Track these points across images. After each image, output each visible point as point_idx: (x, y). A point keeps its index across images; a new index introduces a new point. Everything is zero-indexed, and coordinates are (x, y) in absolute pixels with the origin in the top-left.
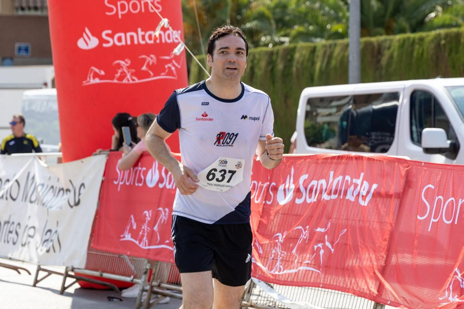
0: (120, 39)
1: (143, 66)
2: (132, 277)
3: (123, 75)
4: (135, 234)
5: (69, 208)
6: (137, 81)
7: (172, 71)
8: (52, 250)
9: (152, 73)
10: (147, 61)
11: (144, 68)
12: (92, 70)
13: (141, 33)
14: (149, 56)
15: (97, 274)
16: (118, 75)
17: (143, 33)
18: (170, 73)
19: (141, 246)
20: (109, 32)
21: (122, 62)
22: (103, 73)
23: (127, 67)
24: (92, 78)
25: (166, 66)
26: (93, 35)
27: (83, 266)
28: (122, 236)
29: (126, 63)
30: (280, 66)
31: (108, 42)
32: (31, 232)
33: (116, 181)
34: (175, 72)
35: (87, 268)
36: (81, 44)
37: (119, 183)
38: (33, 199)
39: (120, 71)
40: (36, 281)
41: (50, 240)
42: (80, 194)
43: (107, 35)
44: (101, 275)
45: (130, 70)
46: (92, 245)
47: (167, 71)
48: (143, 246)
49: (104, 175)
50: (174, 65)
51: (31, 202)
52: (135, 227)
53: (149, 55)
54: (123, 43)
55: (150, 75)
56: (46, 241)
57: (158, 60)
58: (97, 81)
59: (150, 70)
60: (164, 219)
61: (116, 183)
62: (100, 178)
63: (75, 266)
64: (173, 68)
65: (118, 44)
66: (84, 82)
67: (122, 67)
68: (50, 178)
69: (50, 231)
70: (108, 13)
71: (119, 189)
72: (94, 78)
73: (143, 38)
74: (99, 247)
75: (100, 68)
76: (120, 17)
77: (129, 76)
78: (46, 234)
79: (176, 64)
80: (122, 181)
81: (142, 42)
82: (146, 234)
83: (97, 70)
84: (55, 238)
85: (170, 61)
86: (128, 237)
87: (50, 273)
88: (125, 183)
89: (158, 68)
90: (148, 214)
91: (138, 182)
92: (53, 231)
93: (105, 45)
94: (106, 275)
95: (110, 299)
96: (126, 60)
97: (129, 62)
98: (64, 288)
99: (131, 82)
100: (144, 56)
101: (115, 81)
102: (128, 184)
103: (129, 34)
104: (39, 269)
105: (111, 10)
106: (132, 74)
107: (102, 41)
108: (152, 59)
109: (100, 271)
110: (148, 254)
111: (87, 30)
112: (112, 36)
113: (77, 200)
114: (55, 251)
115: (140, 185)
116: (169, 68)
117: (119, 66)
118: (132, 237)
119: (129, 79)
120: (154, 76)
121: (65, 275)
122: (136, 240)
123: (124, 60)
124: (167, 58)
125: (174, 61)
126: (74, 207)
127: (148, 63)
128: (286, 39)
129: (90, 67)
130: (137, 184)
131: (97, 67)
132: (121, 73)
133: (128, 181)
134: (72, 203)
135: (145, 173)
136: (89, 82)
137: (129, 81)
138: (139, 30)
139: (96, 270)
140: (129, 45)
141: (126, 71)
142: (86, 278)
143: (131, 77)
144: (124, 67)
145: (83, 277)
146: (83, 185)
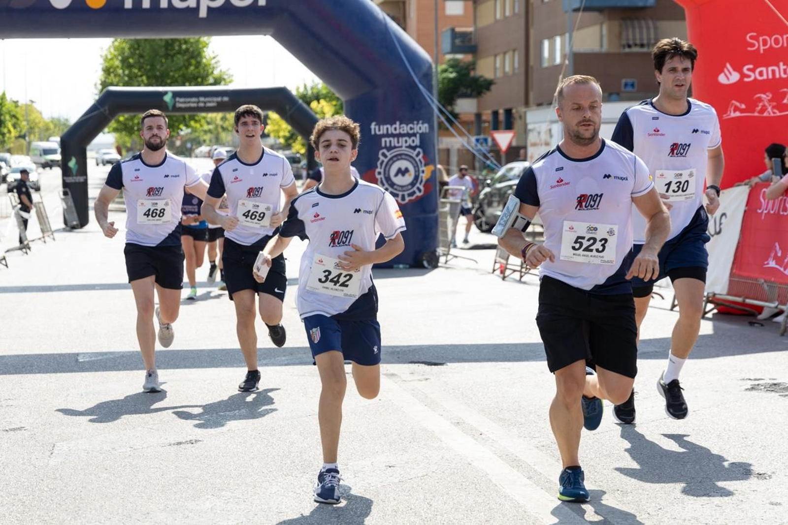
0: (761, 74)
1: (783, 100)
2: (776, 304)
3: (764, 108)
4: (779, 261)
6: (778, 114)
11: (785, 101)
12: (733, 104)
13: (782, 67)
15: (740, 299)
16: (759, 108)
17: (785, 67)
19: (786, 272)
20: (751, 66)
21: (763, 96)
22: (743, 106)
23: (768, 100)
24: (732, 112)
26: (735, 70)
27: (725, 291)
28: (766, 263)
29: (768, 96)
31: (749, 76)
33: (760, 209)
35: (728, 294)
36: (722, 79)
37: (763, 211)
39: (761, 104)
40: (674, 306)
42: (720, 224)
43: (749, 70)
44: (744, 301)
45: (771, 103)
46: (734, 271)
49: (747, 205)
52: (779, 254)
54: (765, 77)
58: (738, 114)
61: (759, 211)
62: (743, 207)
63: (716, 292)
65: (759, 78)
66: (725, 115)
67: (763, 101)
70: (749, 49)
71: (763, 218)
72: (734, 111)
73: (785, 71)
74: (741, 273)
75: (741, 102)
76: (762, 51)
77: (770, 109)
80: (766, 210)
81: (784, 76)
83: (738, 104)
86: (772, 264)
88: (769, 212)
91: (783, 211)
93: (746, 80)
94: (748, 301)
95: (751, 324)
96: (768, 94)
97: (770, 96)
99: (772, 115)
100: (785, 90)
101: (756, 114)
102: (772, 212)
103: (770, 69)
105: (753, 45)
106: (773, 107)
107: (743, 76)
109: (743, 297)
111: (728, 66)
112: (753, 70)
113: (718, 230)
115: (785, 213)
117: (760, 100)
118: (776, 264)
119: (770, 112)
122: (781, 267)
123: (764, 93)
126: (715, 236)
129: (730, 101)
130: (781, 213)
131: (737, 100)
132: (762, 106)
133: (772, 210)
134: (713, 232)
136: (729, 115)
137: (769, 114)
138: (781, 64)
139: (739, 296)
140: (770, 79)
141: (767, 104)
142: (727, 304)
143: (772, 110)
144: (765, 100)
145: (723, 303)
146: (724, 214)
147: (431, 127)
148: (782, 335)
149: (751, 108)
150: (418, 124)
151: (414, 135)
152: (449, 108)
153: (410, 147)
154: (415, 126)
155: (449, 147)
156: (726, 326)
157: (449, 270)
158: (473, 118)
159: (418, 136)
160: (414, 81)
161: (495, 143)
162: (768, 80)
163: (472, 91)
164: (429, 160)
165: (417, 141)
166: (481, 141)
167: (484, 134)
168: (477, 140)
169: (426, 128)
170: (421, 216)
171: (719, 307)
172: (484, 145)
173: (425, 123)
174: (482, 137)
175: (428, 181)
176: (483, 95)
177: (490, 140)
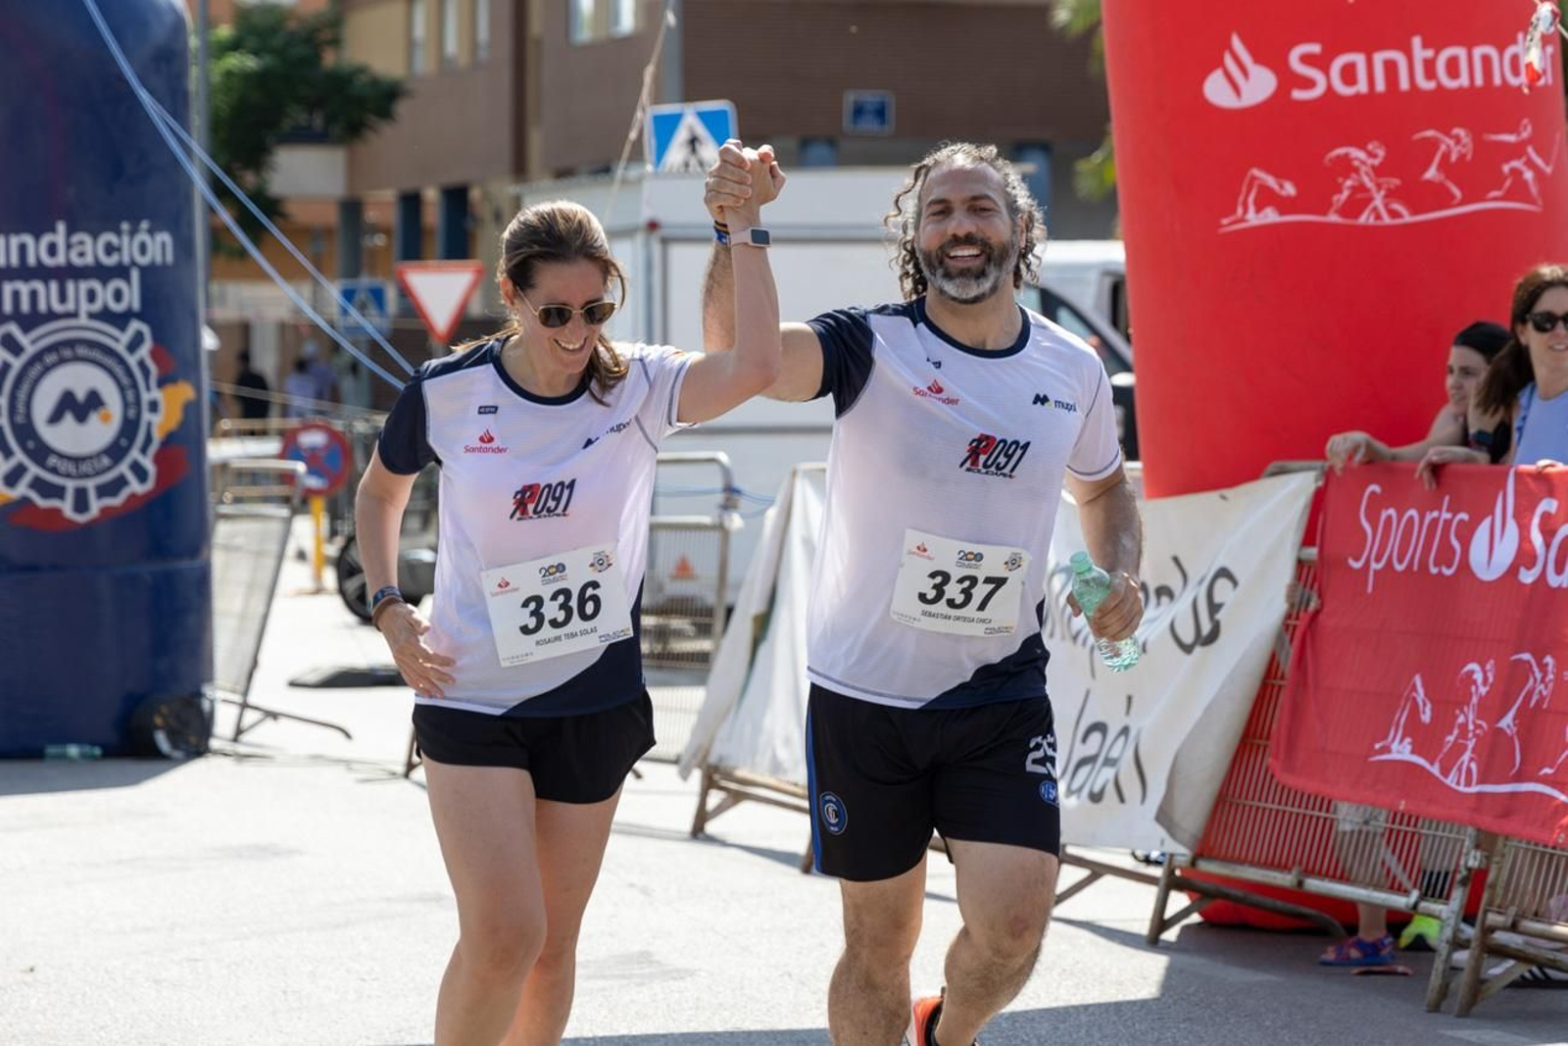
0: (1349, 75)
1: (1426, 167)
3: (1359, 196)
5: (1179, 652)
6: (1408, 218)
7: (1525, 183)
8: (1110, 790)
9: (1457, 192)
10: (1443, 148)
11: (1431, 173)
12: (1254, 178)
13: (1420, 53)
14: (1448, 134)
15: (1284, 879)
16: (1344, 196)
17: (1429, 53)
18: (1518, 190)
19: (1450, 781)
20: (1315, 48)
21: (1357, 154)
22: (1290, 189)
23: (1373, 167)
24: (1252, 209)
25: (1506, 168)
26: (1258, 59)
28: (1379, 746)
29: (1372, 155)
31: (1309, 84)
34: (1534, 190)
36: (1216, 90)
39: (1349, 183)
41: (1101, 760)
42: (1213, 606)
43: (1307, 59)
44: (1300, 884)
45: (1382, 180)
47: (1508, 183)
48: (1458, 783)
50: (1530, 164)
52: (1426, 716)
53: (1451, 129)
54: (1362, 86)
55: (1453, 197)
56: (1090, 761)
57: (1478, 143)
58: (1270, 216)
59: (1451, 180)
60: (1540, 692)
62: (1290, 552)
64: (1529, 175)
65: (1344, 90)
66: (1225, 221)
67: (1356, 170)
69: (1100, 727)
72: (1259, 208)
75: (1279, 175)
77: (1378, 202)
78: (1084, 739)
79: (1539, 161)
82: (1471, 744)
83: (1271, 181)
84: (1122, 751)
85: (1517, 150)
86: (1401, 750)
87: (1098, 871)
89: (1476, 175)
90: (1479, 675)
92: (1114, 729)
93: (1298, 95)
94: (1314, 885)
96: (1371, 146)
97: (1381, 153)
98: (1161, 924)
99: (1387, 220)
100: (1430, 133)
101: (1333, 218)
102: (1399, 568)
103: (1379, 58)
106: (1391, 195)
107: (1288, 80)
108: (1457, 143)
109: (1295, 872)
110: (1476, 810)
111: (1237, 43)
112: (1321, 62)
113: (1206, 628)
114: (1122, 800)
115: (1448, 572)
116: (1516, 173)
117: (1346, 167)
118: (1415, 750)
119: (1381, 212)
120: (1463, 203)
121: (1162, 883)
122: (1431, 760)
123: (1362, 147)
124: (1511, 138)
125: (1530, 150)
126: (1199, 650)
127: (1446, 156)
129: (1247, 170)
131: (1269, 170)
132: (1355, 190)
134: (1188, 637)
135: (1466, 534)
136: (1242, 220)
137: (1378, 217)
139: (1283, 867)
140: (1380, 95)
141: (1369, 184)
142: (1238, 893)
143: (1386, 206)
144: (1363, 169)
145: (1226, 889)
146: (1224, 573)
147: (184, 247)
148: (1435, 1008)
149: (1314, 197)
150: (133, 232)
151: (122, 272)
152: (250, 178)
153: (105, 315)
154: (126, 239)
155: (249, 314)
157: (249, 769)
158: (331, 217)
159: (135, 275)
160: (121, 78)
161: (411, 307)
162: (1371, 99)
163: (330, 120)
164: (175, 363)
165: (132, 297)
166: (361, 296)
167: (373, 273)
168: (348, 295)
169: (163, 245)
170: (147, 569)
171: (1208, 905)
172: (373, 311)
173: (161, 230)
174: (365, 281)
175: (169, 440)
176: (370, 135)
177: (391, 295)
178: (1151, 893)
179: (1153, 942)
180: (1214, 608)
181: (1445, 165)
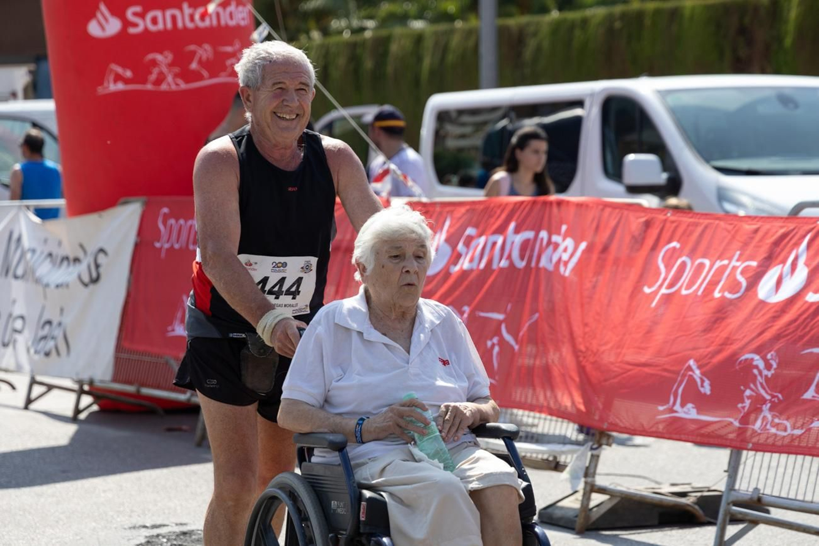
0: (154, 21)
1: (191, 62)
3: (161, 77)
5: (81, 287)
6: (183, 86)
8: (54, 352)
10: (199, 54)
11: (194, 66)
12: (112, 70)
13: (187, 10)
14: (200, 47)
15: (131, 389)
16: (153, 77)
17: (191, 11)
20: (138, 9)
21: (159, 57)
22: (128, 74)
23: (167, 64)
24: (111, 83)
25: (228, 62)
26: (113, 13)
27: (108, 376)
28: (170, 328)
29: (166, 57)
30: (368, 64)
31: (135, 25)
32: (18, 324)
33: (158, 241)
35: (115, 380)
36: (94, 29)
37: (163, 244)
38: (20, 272)
39: (156, 70)
40: (29, 401)
41: (49, 337)
43: (135, 14)
44: (138, 391)
45: (172, 69)
46: (122, 343)
47: (229, 69)
49: (139, 234)
51: (16, 277)
53: (201, 45)
54: (160, 26)
55: (204, 76)
56: (44, 338)
57: (216, 53)
58: (120, 86)
59: (204, 69)
61: (158, 245)
62: (132, 238)
63: (95, 377)
65: (152, 28)
66: (99, 89)
67: (159, 65)
68: (46, 241)
69: (49, 322)
71: (163, 255)
72: (115, 82)
73: (192, 18)
74: (134, 346)
75: (124, 66)
77: (170, 79)
78: (43, 327)
80: (167, 242)
81: (190, 25)
83: (119, 70)
84: (58, 333)
85: (233, 55)
86: (179, 330)
87: (50, 387)
88: (173, 245)
89: (215, 66)
91: (193, 245)
92: (55, 323)
94: (146, 391)
96: (166, 54)
97: (171, 57)
98: (77, 411)
99: (174, 87)
100: (193, 47)
101: (149, 87)
102: (176, 247)
103: (169, 13)
104: (33, 382)
106: (176, 76)
107: (126, 24)
108: (205, 52)
109: (136, 384)
111: (103, 7)
112: (142, 15)
113: (94, 275)
114: (59, 354)
117: (154, 63)
119: (171, 84)
120: (210, 78)
121: (78, 392)
123: (161, 52)
124: (229, 49)
126: (91, 287)
127: (200, 58)
128: (370, 24)
129: (108, 65)
130: (192, 248)
131: (118, 64)
132: (158, 74)
133: (177, 242)
134: (86, 279)
136: (108, 87)
137: (170, 86)
138: (185, 6)
139: (130, 383)
140: (169, 31)
141: (165, 70)
142: (113, 396)
143: (174, 78)
144: (163, 64)
145: (108, 394)
146: (102, 250)
148: (199, 445)
149: (140, 77)
156: (111, 433)
162: (165, 32)
171: (100, 401)
178: (73, 397)
179: (74, 419)
180: (97, 266)
181: (200, 62)
